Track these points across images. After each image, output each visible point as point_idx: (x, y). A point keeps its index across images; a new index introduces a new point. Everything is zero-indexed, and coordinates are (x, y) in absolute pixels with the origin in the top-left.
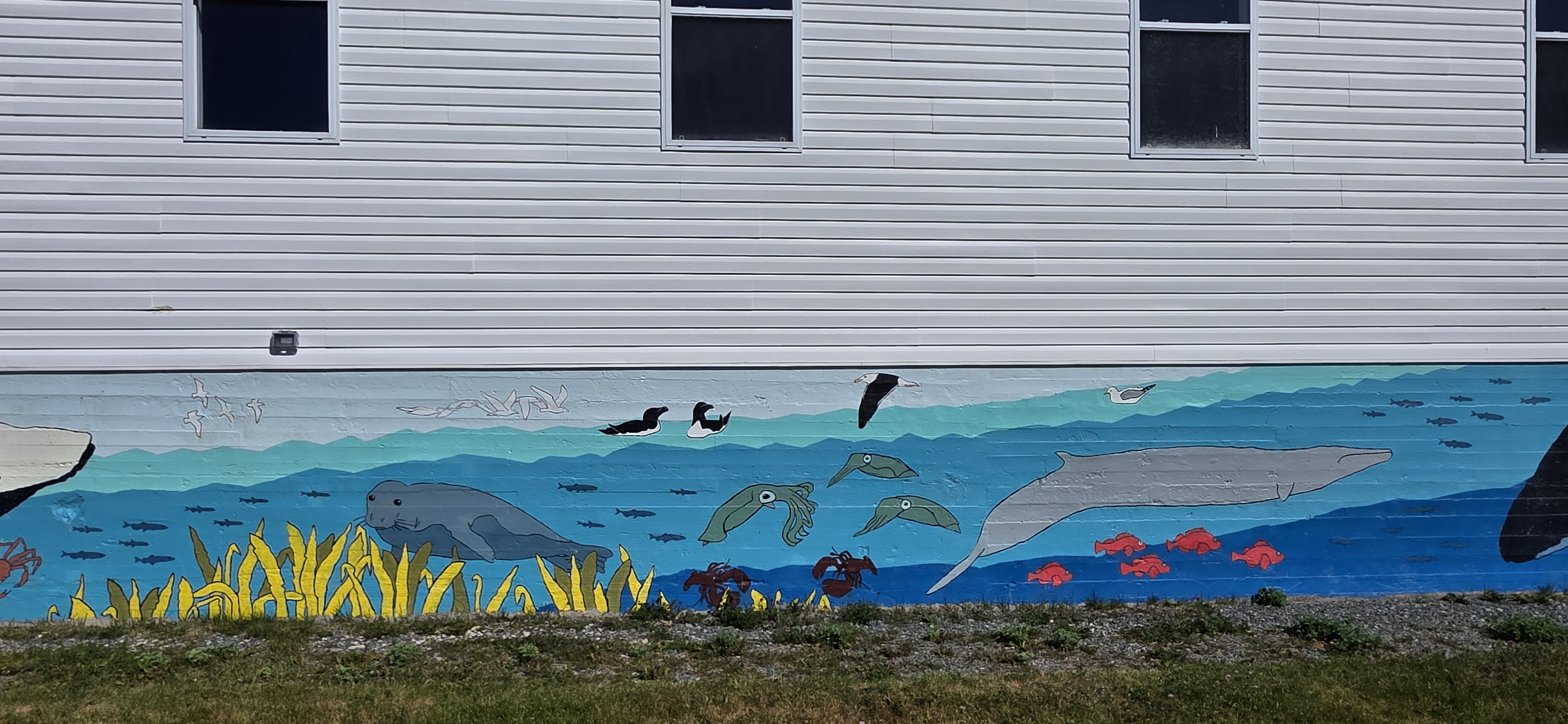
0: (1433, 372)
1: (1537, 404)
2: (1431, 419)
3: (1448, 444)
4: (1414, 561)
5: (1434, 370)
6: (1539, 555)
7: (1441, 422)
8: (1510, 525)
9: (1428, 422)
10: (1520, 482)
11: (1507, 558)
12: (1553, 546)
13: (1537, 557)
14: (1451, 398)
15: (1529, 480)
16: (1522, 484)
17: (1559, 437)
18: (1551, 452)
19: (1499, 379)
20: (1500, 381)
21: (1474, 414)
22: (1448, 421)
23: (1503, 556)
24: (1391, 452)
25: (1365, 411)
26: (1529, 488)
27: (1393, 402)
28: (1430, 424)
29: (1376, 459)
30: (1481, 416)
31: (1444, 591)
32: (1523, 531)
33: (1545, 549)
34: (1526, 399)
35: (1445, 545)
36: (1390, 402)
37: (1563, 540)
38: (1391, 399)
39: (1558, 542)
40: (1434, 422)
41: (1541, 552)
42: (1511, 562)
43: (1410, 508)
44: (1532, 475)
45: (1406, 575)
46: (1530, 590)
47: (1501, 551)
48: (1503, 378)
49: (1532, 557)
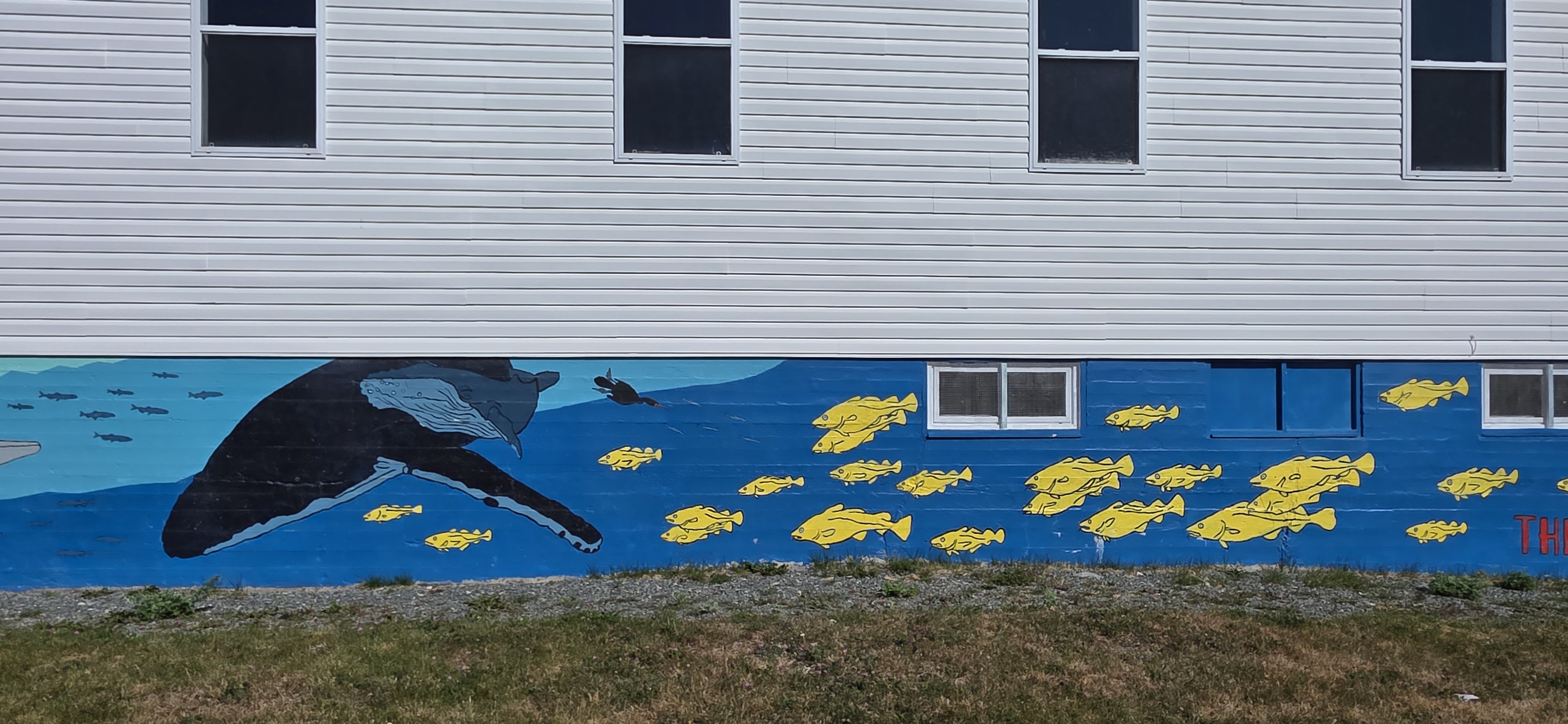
0: (89, 365)
1: (207, 399)
2: (86, 413)
3: (105, 437)
4: (66, 555)
5: (90, 363)
6: (207, 551)
7: (96, 415)
8: (173, 521)
9: (81, 416)
10: (187, 476)
11: (171, 554)
12: (223, 541)
13: (206, 552)
14: (109, 391)
15: (197, 475)
16: (189, 478)
17: (233, 432)
18: (223, 447)
19: (164, 373)
20: (165, 375)
21: (134, 408)
22: (104, 415)
23: (166, 551)
24: (40, 445)
25: (9, 403)
26: (197, 482)
27: (42, 395)
28: (84, 417)
29: (21, 452)
30: (142, 410)
31: (99, 585)
32: (189, 526)
33: (215, 545)
34: (194, 393)
35: (99, 539)
36: (40, 395)
37: (234, 536)
38: (41, 392)
39: (231, 538)
40: (88, 415)
41: (210, 547)
42: (176, 558)
43: (61, 502)
44: (201, 470)
45: (56, 569)
46: (198, 585)
47: (164, 546)
48: (168, 372)
49: (201, 553)
